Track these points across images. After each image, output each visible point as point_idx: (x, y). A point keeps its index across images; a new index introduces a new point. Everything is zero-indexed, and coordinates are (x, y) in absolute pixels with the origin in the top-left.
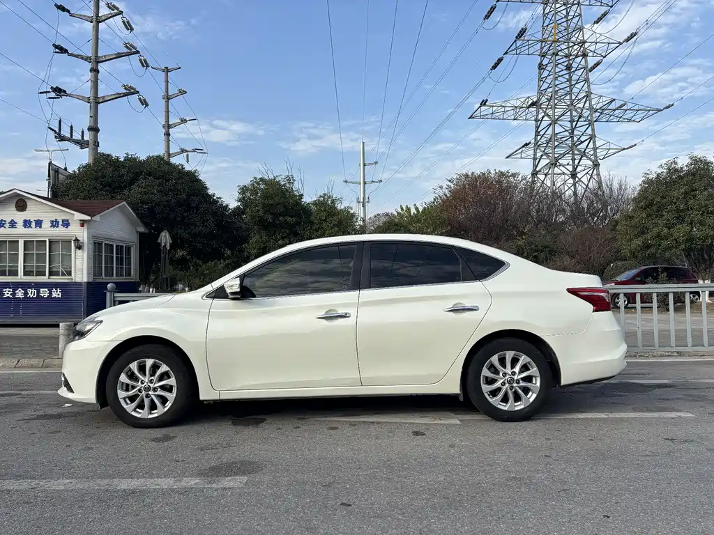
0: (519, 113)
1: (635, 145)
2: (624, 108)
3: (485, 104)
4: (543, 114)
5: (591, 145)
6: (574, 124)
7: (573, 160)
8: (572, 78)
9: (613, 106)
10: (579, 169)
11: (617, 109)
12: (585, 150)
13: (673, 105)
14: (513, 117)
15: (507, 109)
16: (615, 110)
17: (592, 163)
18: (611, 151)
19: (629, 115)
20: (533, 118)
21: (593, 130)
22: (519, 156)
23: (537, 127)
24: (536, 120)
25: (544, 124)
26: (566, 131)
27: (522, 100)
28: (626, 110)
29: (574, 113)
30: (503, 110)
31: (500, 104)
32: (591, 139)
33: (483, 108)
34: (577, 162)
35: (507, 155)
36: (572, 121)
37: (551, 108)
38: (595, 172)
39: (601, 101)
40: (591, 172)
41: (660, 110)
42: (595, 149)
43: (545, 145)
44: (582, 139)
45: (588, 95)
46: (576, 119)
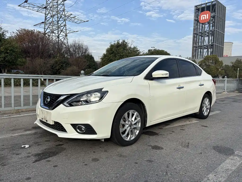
0: (39, 10)
1: (78, 31)
2: (75, 18)
3: (26, 2)
4: (48, 12)
5: (65, 28)
6: (59, 19)
7: (58, 32)
8: (58, 2)
9: (71, 16)
10: (60, 35)
11: (73, 18)
12: (63, 29)
13: (89, 21)
14: (37, 10)
15: (35, 6)
16: (72, 18)
17: (65, 35)
18: (71, 32)
19: (76, 20)
20: (44, 13)
21: (65, 23)
22: (39, 26)
23: (46, 17)
24: (45, 14)
25: (48, 16)
26: (56, 21)
27: (41, 5)
28: (75, 19)
29: (59, 15)
30: (33, 6)
31: (32, 4)
32: (65, 26)
33: (25, 3)
34: (59, 33)
35: (34, 25)
36: (58, 18)
37: (52, 11)
38: (66, 38)
39: (68, 13)
40: (64, 37)
41: (85, 22)
42: (66, 30)
43: (49, 24)
44: (62, 25)
45: (64, 10)
46: (59, 17)
